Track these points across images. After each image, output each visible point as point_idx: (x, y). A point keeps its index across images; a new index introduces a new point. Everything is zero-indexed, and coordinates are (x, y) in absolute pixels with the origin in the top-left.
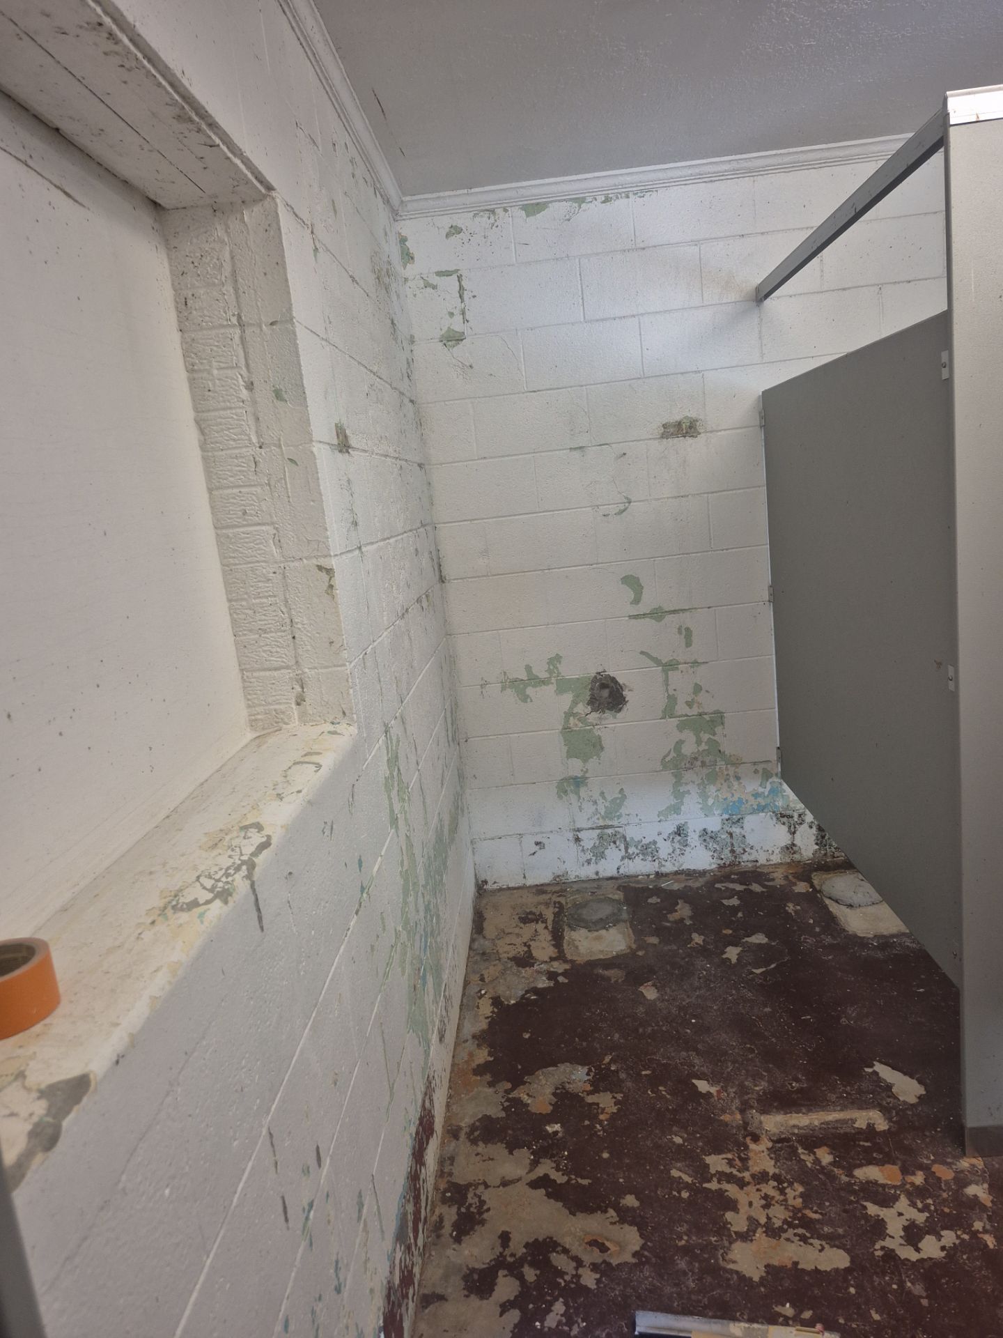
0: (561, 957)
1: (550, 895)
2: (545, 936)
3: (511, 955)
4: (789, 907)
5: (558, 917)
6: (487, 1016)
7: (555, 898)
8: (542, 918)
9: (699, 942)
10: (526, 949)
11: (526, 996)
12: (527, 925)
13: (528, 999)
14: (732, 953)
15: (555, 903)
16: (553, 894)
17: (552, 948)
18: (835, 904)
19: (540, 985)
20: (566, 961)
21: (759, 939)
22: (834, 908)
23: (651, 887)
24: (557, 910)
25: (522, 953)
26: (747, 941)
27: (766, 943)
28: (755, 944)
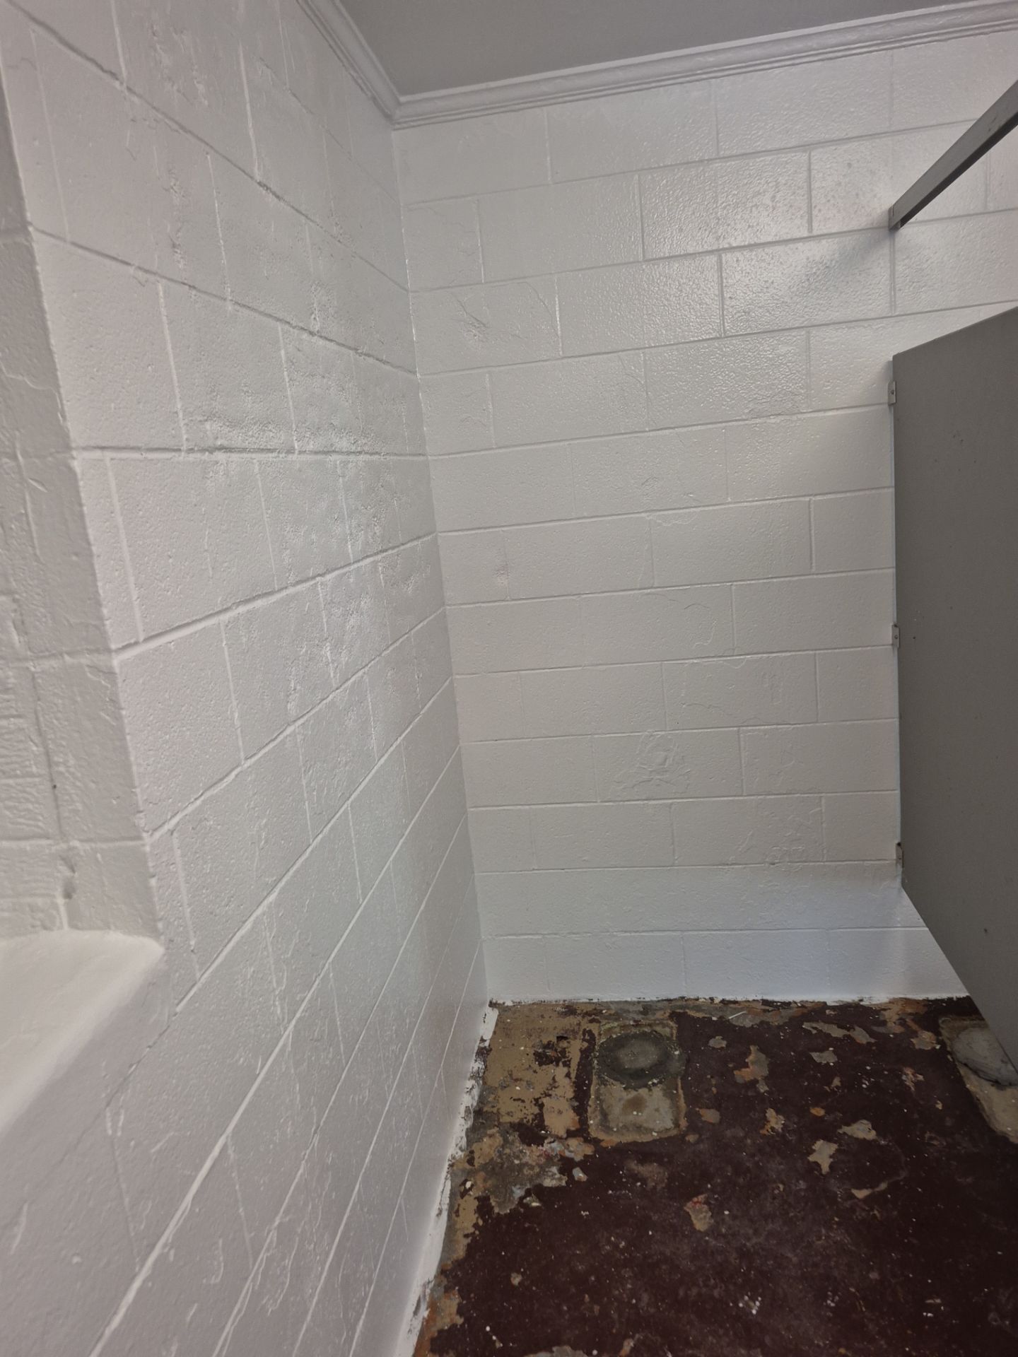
0: (580, 1132)
1: (579, 1018)
2: (566, 1089)
3: (515, 1120)
4: (907, 1075)
5: (587, 1057)
6: (466, 1232)
7: (586, 1025)
8: (565, 1057)
9: (776, 1127)
10: (536, 1110)
11: (525, 1201)
12: (544, 1067)
13: (527, 1206)
14: (823, 1153)
15: (585, 1032)
16: (583, 1017)
17: (571, 1114)
18: (973, 1077)
19: (548, 1183)
20: (588, 1140)
21: (862, 1130)
22: (973, 1084)
23: (714, 1019)
24: (586, 1045)
25: (530, 1117)
26: (845, 1133)
27: (873, 1140)
28: (857, 1139)
